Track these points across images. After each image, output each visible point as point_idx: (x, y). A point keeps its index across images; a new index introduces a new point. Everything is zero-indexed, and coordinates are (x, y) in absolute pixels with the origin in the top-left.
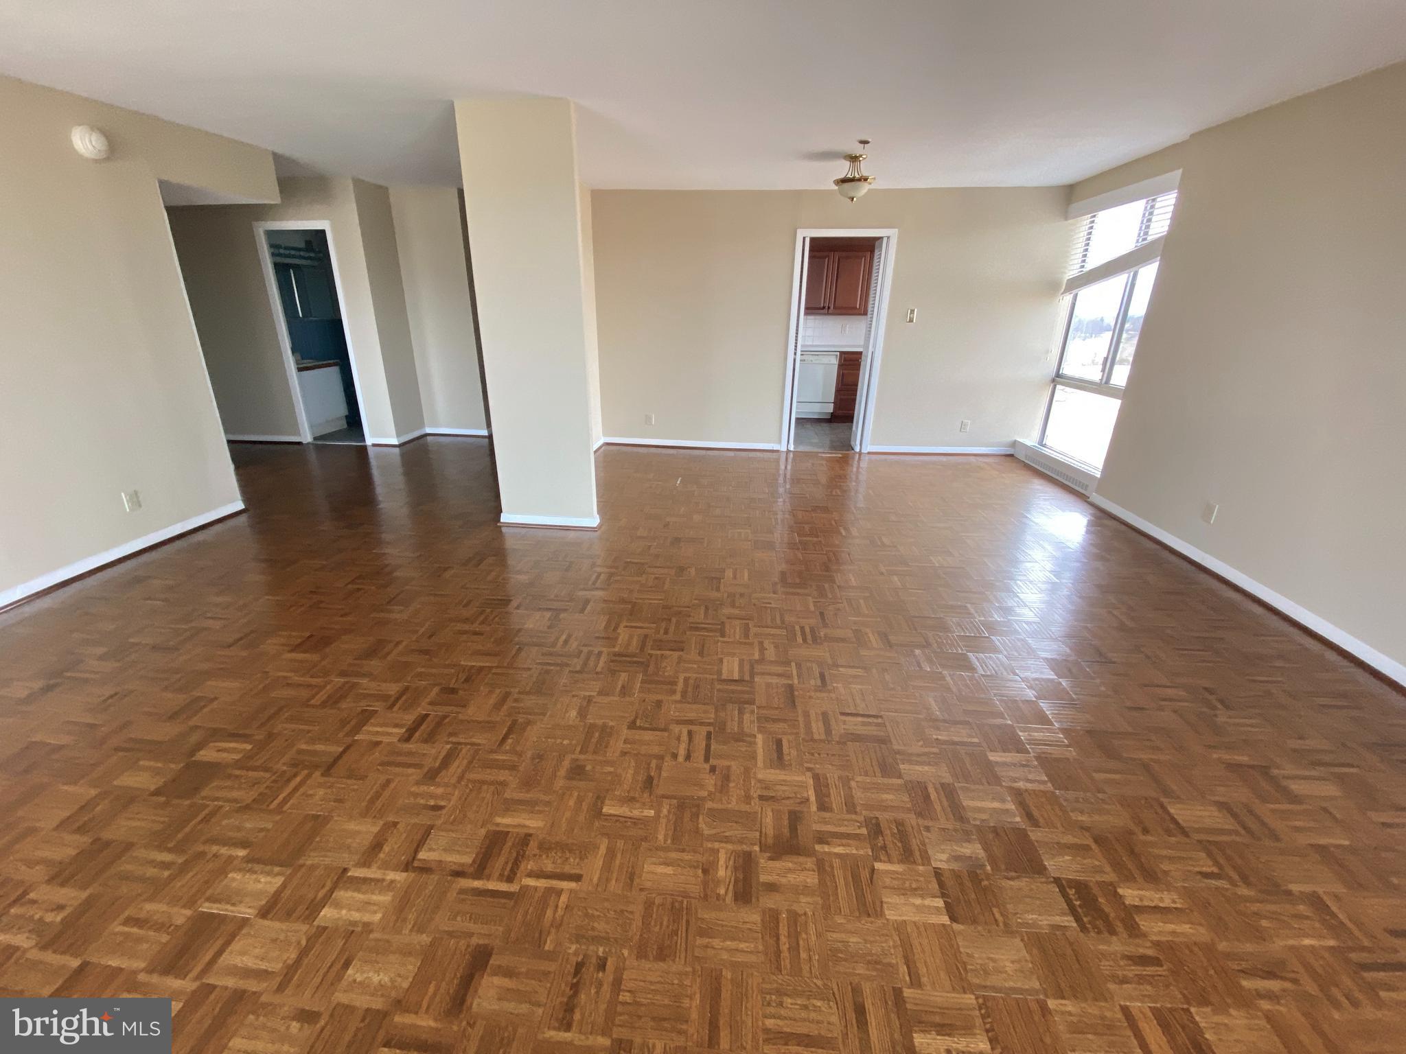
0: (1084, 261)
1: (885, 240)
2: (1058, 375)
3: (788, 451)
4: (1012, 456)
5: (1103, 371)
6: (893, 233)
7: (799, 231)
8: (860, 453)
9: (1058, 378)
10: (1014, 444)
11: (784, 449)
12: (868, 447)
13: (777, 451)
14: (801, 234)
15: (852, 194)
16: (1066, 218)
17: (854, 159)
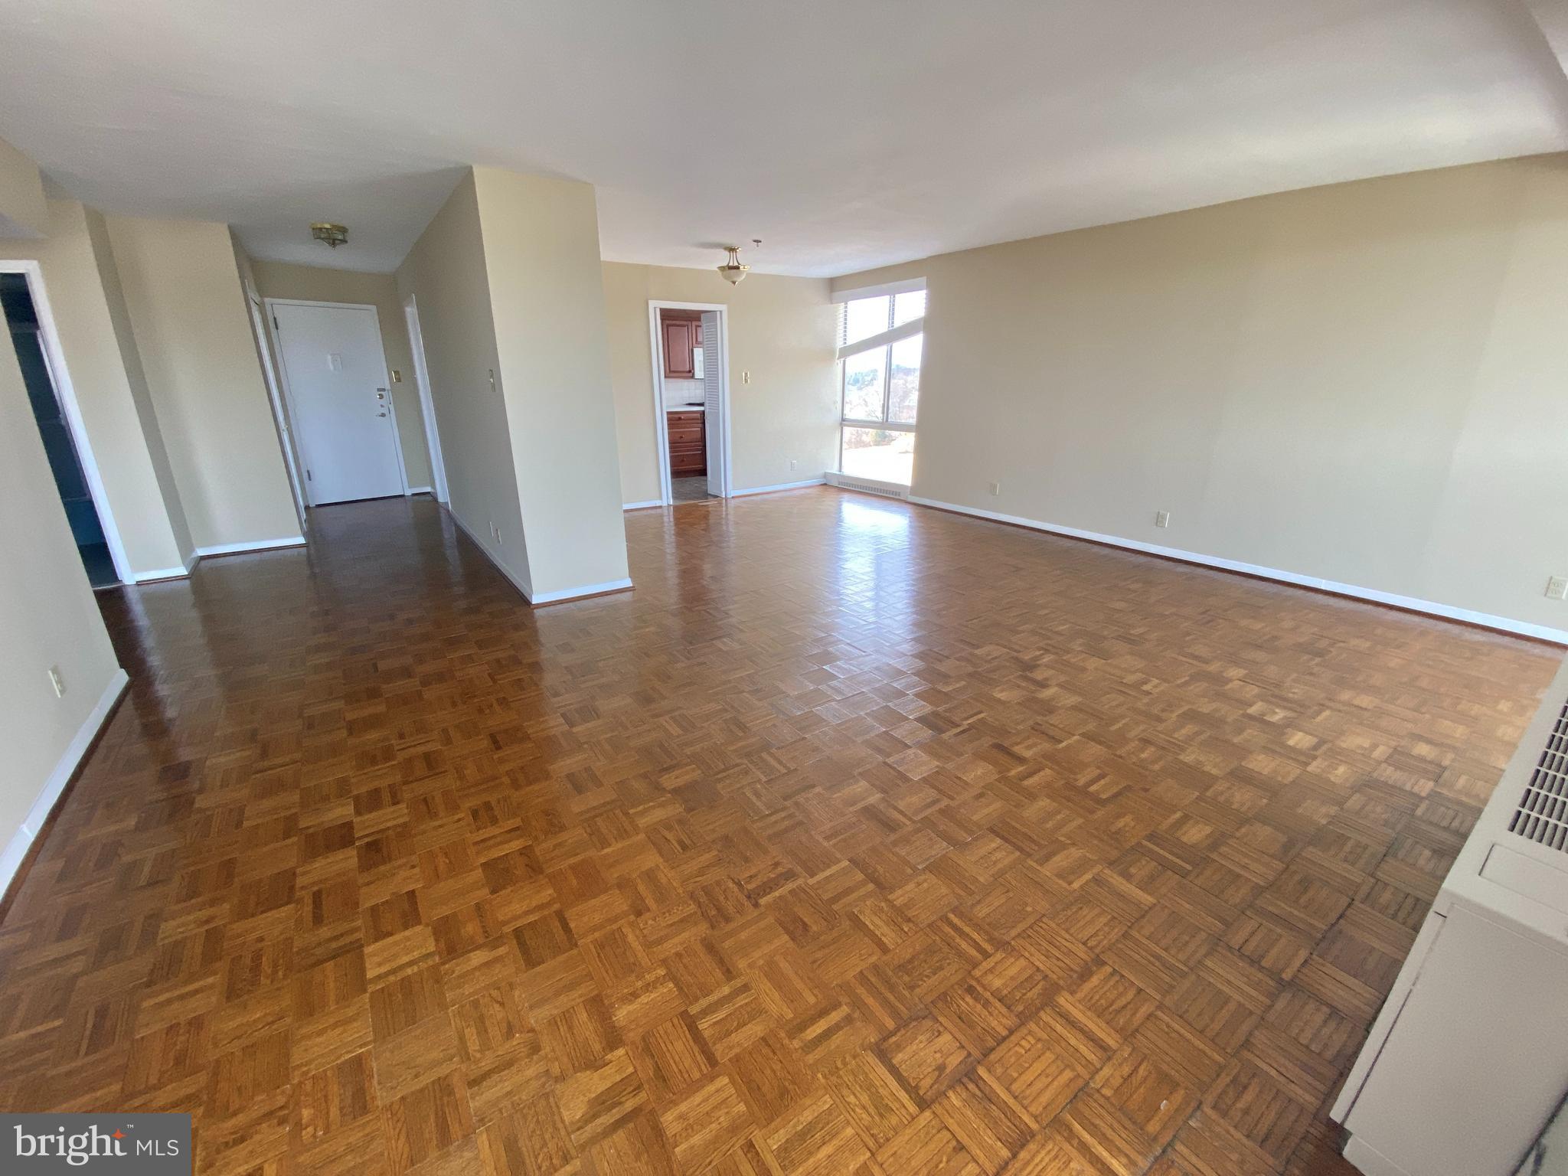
0: (845, 339)
1: (718, 313)
2: (843, 420)
3: (669, 505)
4: (825, 484)
5: (883, 413)
6: (723, 308)
7: (650, 302)
8: (726, 499)
9: (844, 422)
10: (825, 475)
11: (665, 504)
12: (732, 493)
13: (660, 507)
14: (652, 304)
15: (735, 279)
16: (832, 303)
17: (732, 250)
